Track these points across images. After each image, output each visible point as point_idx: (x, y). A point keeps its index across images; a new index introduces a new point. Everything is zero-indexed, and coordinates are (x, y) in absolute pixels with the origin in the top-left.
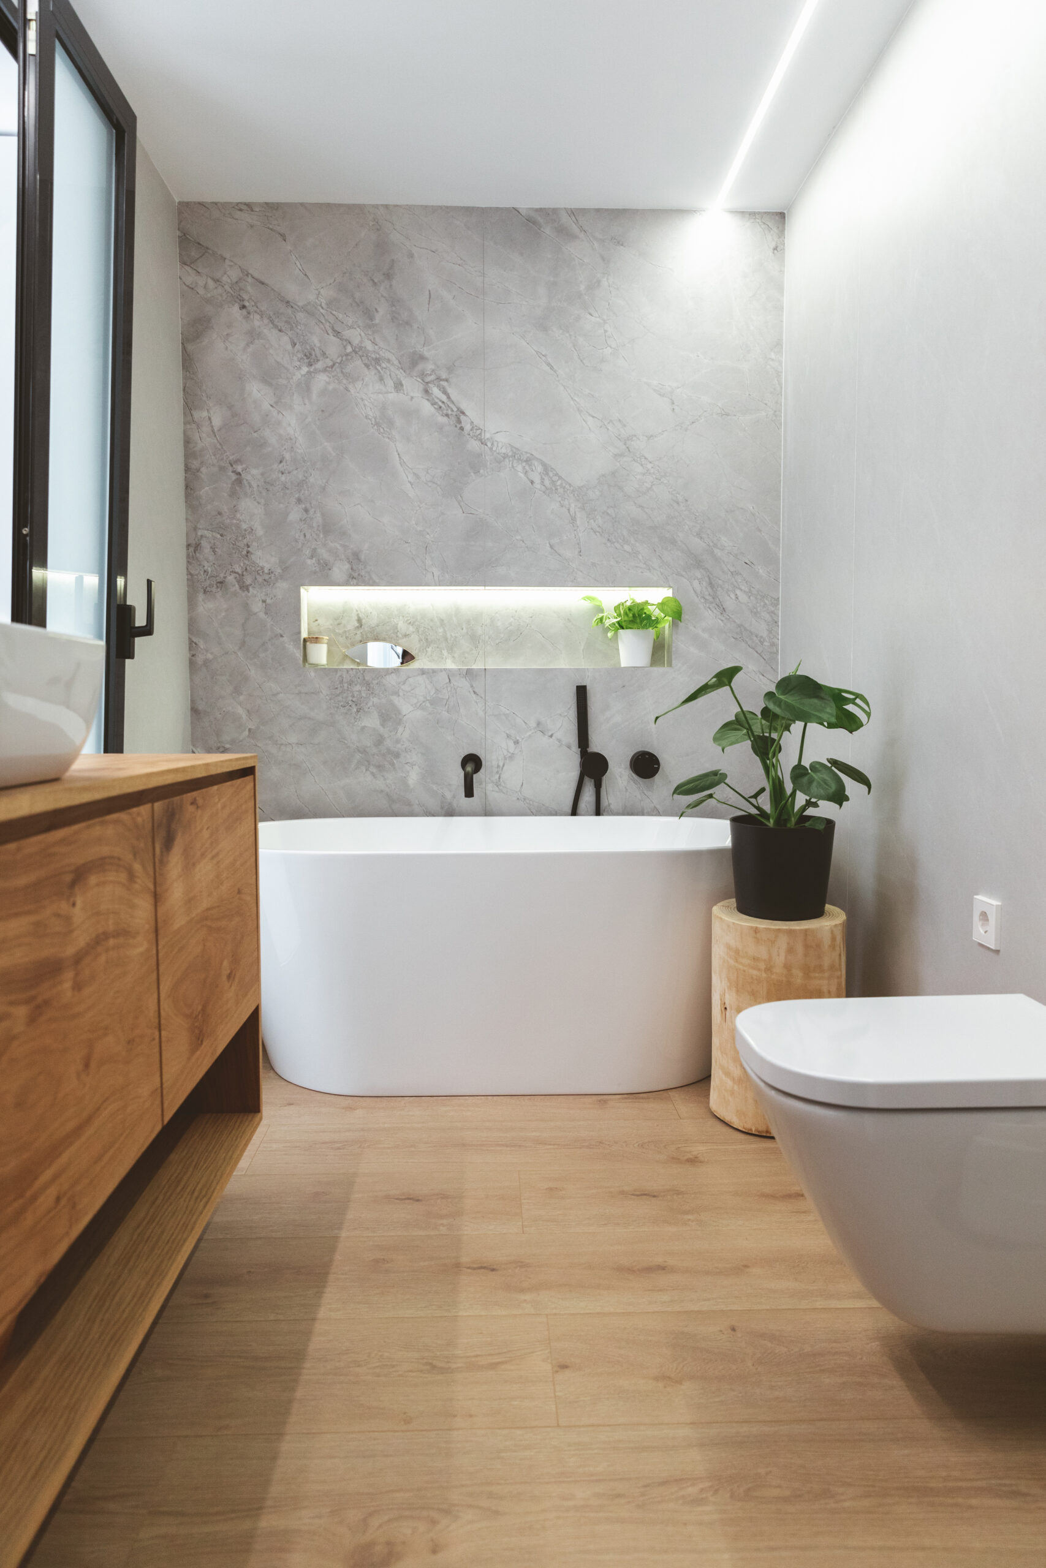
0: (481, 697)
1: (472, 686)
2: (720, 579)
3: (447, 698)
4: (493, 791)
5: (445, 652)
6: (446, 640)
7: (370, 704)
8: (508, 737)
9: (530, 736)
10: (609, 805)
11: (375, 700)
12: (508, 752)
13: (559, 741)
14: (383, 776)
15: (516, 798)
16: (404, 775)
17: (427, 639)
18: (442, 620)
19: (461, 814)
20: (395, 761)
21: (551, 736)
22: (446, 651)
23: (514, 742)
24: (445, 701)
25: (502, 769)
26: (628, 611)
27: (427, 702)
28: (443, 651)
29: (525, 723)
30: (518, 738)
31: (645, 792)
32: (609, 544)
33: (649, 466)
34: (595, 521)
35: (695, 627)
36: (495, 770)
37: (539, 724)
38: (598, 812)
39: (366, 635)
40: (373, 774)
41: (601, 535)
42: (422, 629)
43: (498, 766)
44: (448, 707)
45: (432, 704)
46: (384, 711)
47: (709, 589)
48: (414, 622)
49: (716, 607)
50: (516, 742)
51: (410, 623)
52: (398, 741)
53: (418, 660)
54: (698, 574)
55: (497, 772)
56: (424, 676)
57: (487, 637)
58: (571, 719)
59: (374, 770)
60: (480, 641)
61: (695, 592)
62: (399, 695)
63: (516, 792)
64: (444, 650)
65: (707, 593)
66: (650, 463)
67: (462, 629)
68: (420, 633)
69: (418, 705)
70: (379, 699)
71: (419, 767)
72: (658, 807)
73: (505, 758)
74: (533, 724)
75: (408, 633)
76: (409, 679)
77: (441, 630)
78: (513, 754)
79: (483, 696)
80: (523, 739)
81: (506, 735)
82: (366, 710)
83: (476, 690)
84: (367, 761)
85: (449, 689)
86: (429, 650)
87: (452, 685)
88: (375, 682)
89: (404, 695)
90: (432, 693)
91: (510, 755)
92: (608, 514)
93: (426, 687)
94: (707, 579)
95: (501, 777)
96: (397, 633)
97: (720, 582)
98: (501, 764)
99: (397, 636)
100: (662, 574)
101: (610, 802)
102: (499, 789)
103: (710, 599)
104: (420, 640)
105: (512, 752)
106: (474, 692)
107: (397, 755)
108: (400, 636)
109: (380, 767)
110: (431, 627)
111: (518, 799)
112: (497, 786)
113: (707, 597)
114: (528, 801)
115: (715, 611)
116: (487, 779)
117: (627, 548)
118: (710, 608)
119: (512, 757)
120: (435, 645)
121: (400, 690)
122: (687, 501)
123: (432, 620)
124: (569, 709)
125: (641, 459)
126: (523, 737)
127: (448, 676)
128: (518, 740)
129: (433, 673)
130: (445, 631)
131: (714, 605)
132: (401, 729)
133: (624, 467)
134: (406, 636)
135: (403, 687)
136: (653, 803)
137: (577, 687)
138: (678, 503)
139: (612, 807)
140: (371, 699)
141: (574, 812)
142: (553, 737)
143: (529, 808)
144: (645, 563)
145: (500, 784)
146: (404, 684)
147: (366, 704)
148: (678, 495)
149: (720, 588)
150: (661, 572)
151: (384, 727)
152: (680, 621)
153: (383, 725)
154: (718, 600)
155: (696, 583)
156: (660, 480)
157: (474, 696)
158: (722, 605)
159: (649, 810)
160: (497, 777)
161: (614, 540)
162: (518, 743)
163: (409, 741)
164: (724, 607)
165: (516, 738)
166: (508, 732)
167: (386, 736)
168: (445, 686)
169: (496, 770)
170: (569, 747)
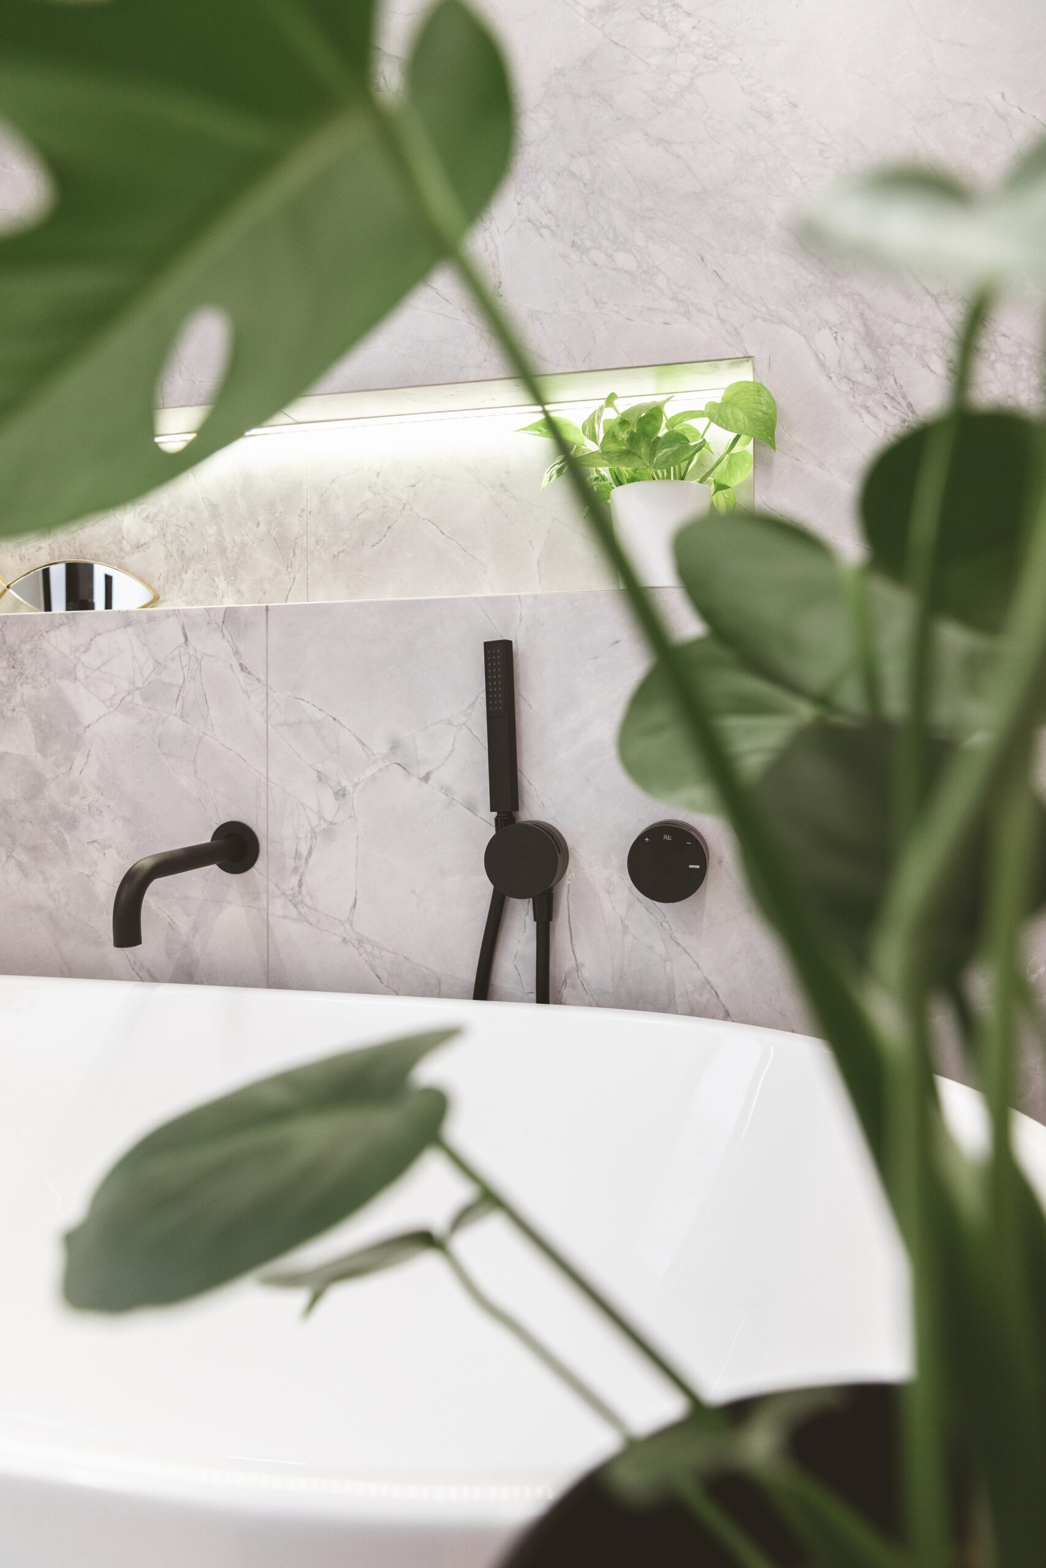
0: (258, 680)
1: (236, 653)
2: (897, 321)
3: (181, 681)
4: (284, 917)
5: (221, 582)
6: (223, 552)
7: (16, 700)
8: (320, 779)
9: (373, 778)
10: (578, 967)
11: (27, 690)
12: (321, 818)
13: (447, 790)
14: (42, 872)
15: (340, 939)
16: (88, 873)
17: (183, 552)
18: (214, 507)
19: (212, 979)
20: (67, 837)
21: (426, 778)
22: (222, 578)
23: (336, 794)
24: (176, 691)
25: (307, 861)
26: (617, 429)
27: (137, 693)
28: (216, 579)
29: (363, 744)
30: (344, 783)
31: (678, 935)
32: (574, 256)
33: (685, 25)
34: (537, 199)
35: (821, 465)
36: (290, 864)
37: (395, 746)
38: (544, 994)
39: (60, 551)
40: (20, 864)
41: (554, 234)
42: (173, 529)
43: (297, 855)
44: (183, 706)
45: (146, 700)
46: (44, 717)
47: (866, 354)
48: (156, 515)
49: (887, 402)
50: (341, 794)
51: (147, 517)
52: (73, 789)
53: (164, 601)
54: (831, 314)
55: (296, 869)
56: (130, 630)
57: (312, 541)
58: (479, 736)
59: (23, 857)
60: (298, 551)
61: (822, 364)
62: (76, 679)
63: (341, 923)
64: (218, 576)
65: (858, 365)
66: (689, 14)
67: (258, 524)
68: (169, 539)
69: (117, 701)
70: (35, 687)
71: (119, 853)
72: (713, 979)
73: (314, 835)
74: (380, 747)
75: (142, 542)
76: (98, 638)
77: (212, 530)
78: (331, 823)
79: (263, 677)
80: (356, 785)
81: (315, 774)
82: (9, 714)
83: (247, 663)
84: (10, 836)
85: (185, 660)
86: (188, 577)
87: (191, 650)
88: (26, 647)
89: (87, 677)
90: (146, 673)
91: (324, 825)
92: (572, 175)
93: (134, 657)
94: (857, 323)
95: (304, 881)
96: (120, 542)
97: (899, 329)
98: (304, 849)
99: (121, 550)
100: (722, 321)
101: (580, 959)
102: (300, 913)
103: (869, 380)
104: (169, 556)
105: (330, 819)
106: (241, 665)
107: (71, 823)
108: (128, 548)
109: (35, 851)
110: (191, 524)
111: (344, 940)
112: (295, 906)
113: (859, 377)
114: (369, 948)
115: (882, 414)
116: (272, 887)
117: (624, 260)
118: (866, 408)
119: (329, 831)
120: (200, 566)
121: (79, 666)
122: (795, 105)
123: (193, 508)
124: (472, 705)
125: (661, 9)
126: (356, 780)
127: (183, 628)
128: (344, 789)
129: (149, 622)
130: (220, 532)
131: (878, 397)
132: (79, 760)
133: (615, 39)
134: (139, 546)
135: (84, 658)
136: (699, 968)
137: (487, 645)
138: (769, 117)
139: (586, 973)
140: (19, 687)
141: (483, 990)
142: (431, 782)
143: (370, 965)
144: (674, 298)
145: (302, 902)
146: (87, 650)
147: (9, 700)
148: (768, 95)
149: (898, 347)
150: (719, 317)
151: (44, 756)
152: (774, 448)
153: (42, 750)
154: (892, 381)
155: (824, 340)
156: (716, 59)
157: (241, 675)
158: (904, 397)
159: (690, 988)
160: (294, 881)
161: (588, 244)
162: (344, 795)
163: (98, 788)
164: (911, 400)
165: (339, 783)
166: (320, 767)
167: (48, 776)
168: (176, 653)
169: (293, 865)
170: (471, 808)
